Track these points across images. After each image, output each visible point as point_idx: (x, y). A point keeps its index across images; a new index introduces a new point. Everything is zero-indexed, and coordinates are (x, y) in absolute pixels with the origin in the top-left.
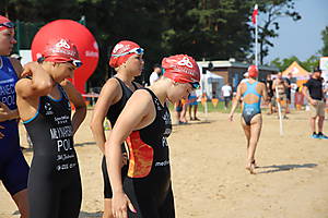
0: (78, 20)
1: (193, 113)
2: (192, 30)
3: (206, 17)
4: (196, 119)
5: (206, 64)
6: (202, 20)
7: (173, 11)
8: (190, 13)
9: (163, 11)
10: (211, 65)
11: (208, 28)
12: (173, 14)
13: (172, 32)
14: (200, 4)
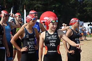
0: (52, 11)
1: (85, 37)
2: (85, 13)
3: (89, 10)
4: (86, 39)
5: (89, 23)
6: (88, 10)
7: (79, 8)
8: (84, 9)
9: (77, 8)
10: (91, 23)
11: (90, 13)
12: (79, 9)
13: (79, 14)
14: (88, 6)
